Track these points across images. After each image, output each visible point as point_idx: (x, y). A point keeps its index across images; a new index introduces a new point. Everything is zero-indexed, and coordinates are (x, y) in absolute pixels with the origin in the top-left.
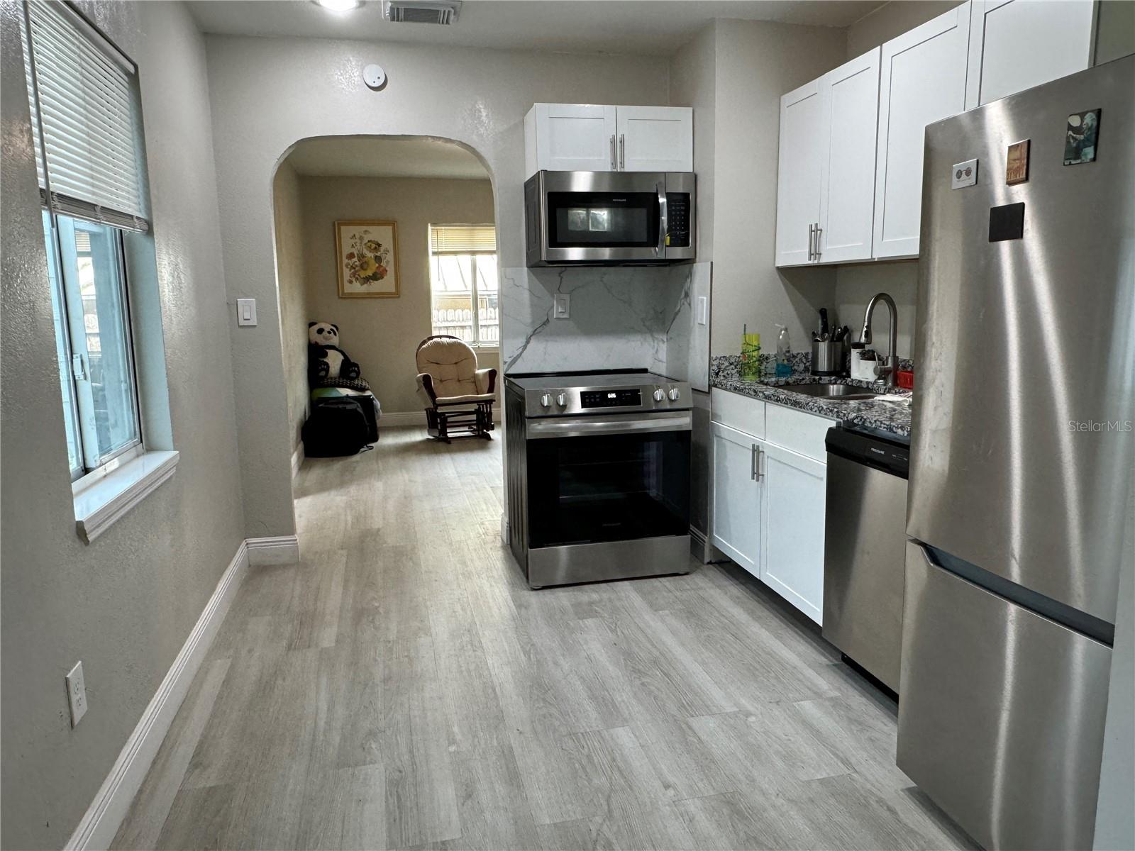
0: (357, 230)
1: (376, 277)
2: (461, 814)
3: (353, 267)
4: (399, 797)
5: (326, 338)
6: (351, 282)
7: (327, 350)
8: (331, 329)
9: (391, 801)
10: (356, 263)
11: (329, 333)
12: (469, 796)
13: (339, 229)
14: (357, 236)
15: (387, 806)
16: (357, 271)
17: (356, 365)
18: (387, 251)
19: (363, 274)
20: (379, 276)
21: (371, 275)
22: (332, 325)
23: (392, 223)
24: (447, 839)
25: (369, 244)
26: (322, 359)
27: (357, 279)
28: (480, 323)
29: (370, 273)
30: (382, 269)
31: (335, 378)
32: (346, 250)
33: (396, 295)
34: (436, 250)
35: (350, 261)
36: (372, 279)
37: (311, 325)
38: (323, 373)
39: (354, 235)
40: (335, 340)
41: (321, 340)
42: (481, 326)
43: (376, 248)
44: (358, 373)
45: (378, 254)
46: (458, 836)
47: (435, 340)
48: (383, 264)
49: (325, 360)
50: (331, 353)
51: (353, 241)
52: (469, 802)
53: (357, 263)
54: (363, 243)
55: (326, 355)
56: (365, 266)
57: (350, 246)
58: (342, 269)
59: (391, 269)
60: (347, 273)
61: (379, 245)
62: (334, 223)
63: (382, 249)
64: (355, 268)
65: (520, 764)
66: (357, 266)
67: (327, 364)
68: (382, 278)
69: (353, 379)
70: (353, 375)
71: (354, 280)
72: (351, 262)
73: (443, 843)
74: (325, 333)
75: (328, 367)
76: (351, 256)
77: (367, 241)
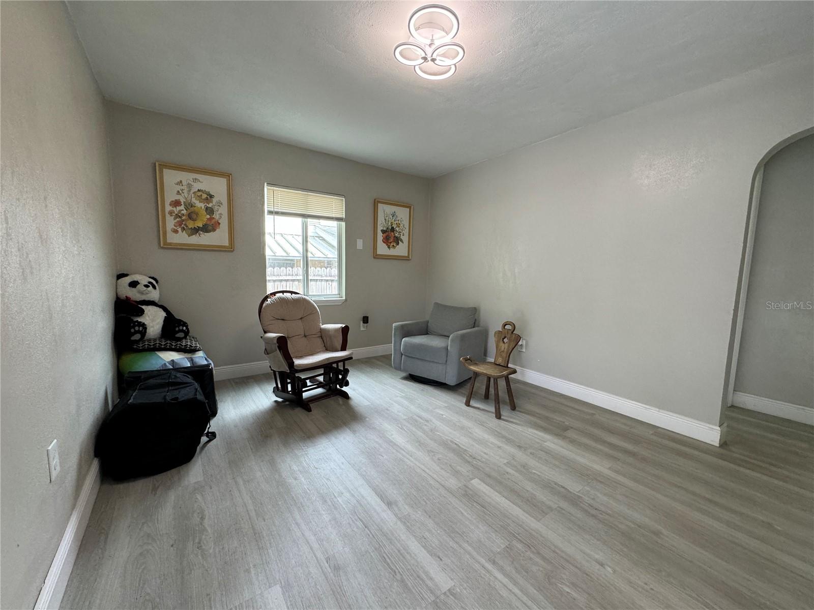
0: (186, 177)
1: (206, 229)
3: (177, 216)
5: (142, 293)
6: (176, 232)
7: (143, 307)
8: (150, 283)
10: (182, 212)
11: (147, 286)
13: (161, 172)
14: (184, 183)
16: (183, 221)
17: (185, 324)
18: (220, 204)
19: (191, 224)
20: (210, 228)
21: (201, 226)
22: (150, 277)
23: (227, 175)
25: (199, 194)
26: (136, 319)
27: (183, 229)
28: (310, 278)
29: (200, 224)
30: (213, 221)
31: (155, 340)
32: (170, 196)
33: (230, 249)
34: (272, 210)
35: (174, 209)
36: (201, 231)
37: (120, 276)
38: (137, 337)
39: (181, 182)
40: (154, 295)
41: (135, 295)
42: (311, 280)
43: (207, 199)
44: (187, 333)
45: (210, 205)
47: (278, 295)
48: (216, 216)
49: (140, 319)
50: (148, 309)
51: (179, 188)
53: (184, 212)
54: (192, 191)
55: (142, 312)
56: (194, 216)
57: (176, 192)
58: (164, 217)
59: (224, 222)
60: (171, 222)
61: (212, 196)
62: (155, 164)
63: (214, 200)
64: (180, 217)
66: (183, 215)
67: (144, 326)
68: (214, 230)
69: (180, 339)
70: (181, 335)
71: (180, 230)
72: (176, 210)
74: (140, 287)
75: (146, 329)
76: (176, 203)
77: (197, 190)
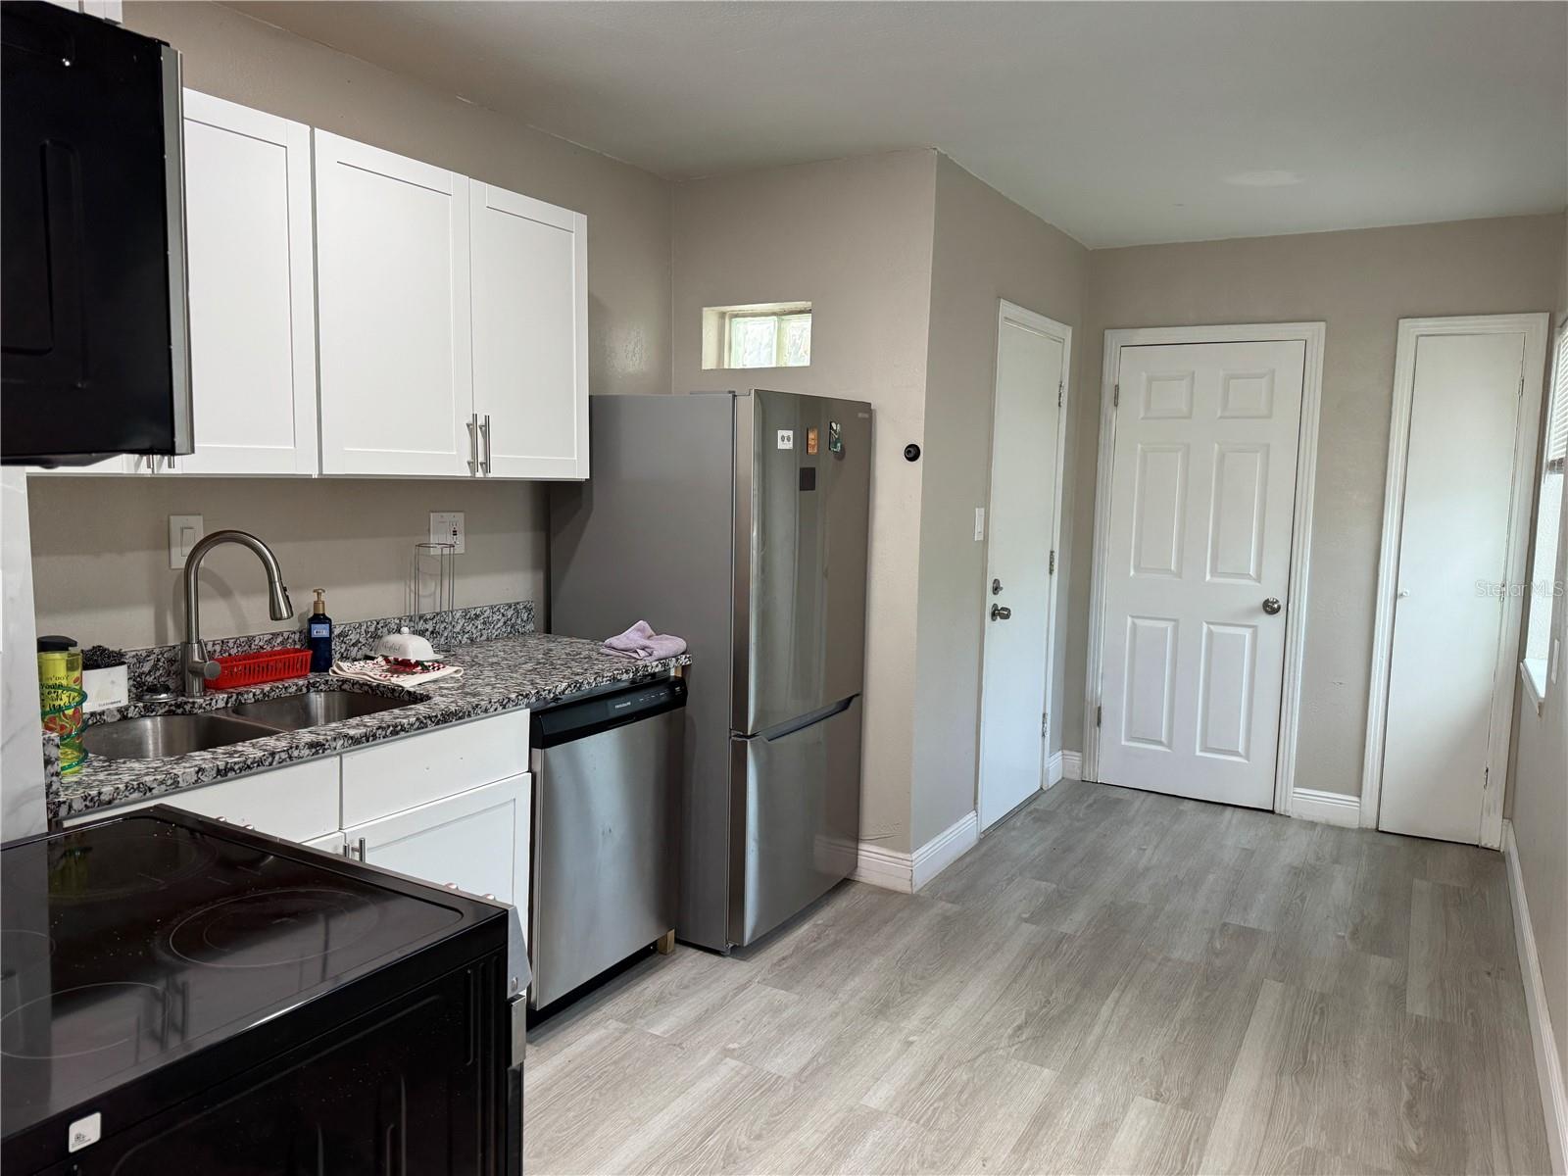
2: (1125, 1112)
4: (1184, 1161)
9: (1195, 1160)
12: (1104, 1125)
15: (1200, 1158)
24: (1152, 1101)
46: (1139, 1099)
52: (1108, 1120)
65: (1022, 1128)
73: (1157, 1100)
